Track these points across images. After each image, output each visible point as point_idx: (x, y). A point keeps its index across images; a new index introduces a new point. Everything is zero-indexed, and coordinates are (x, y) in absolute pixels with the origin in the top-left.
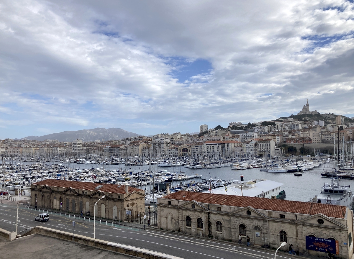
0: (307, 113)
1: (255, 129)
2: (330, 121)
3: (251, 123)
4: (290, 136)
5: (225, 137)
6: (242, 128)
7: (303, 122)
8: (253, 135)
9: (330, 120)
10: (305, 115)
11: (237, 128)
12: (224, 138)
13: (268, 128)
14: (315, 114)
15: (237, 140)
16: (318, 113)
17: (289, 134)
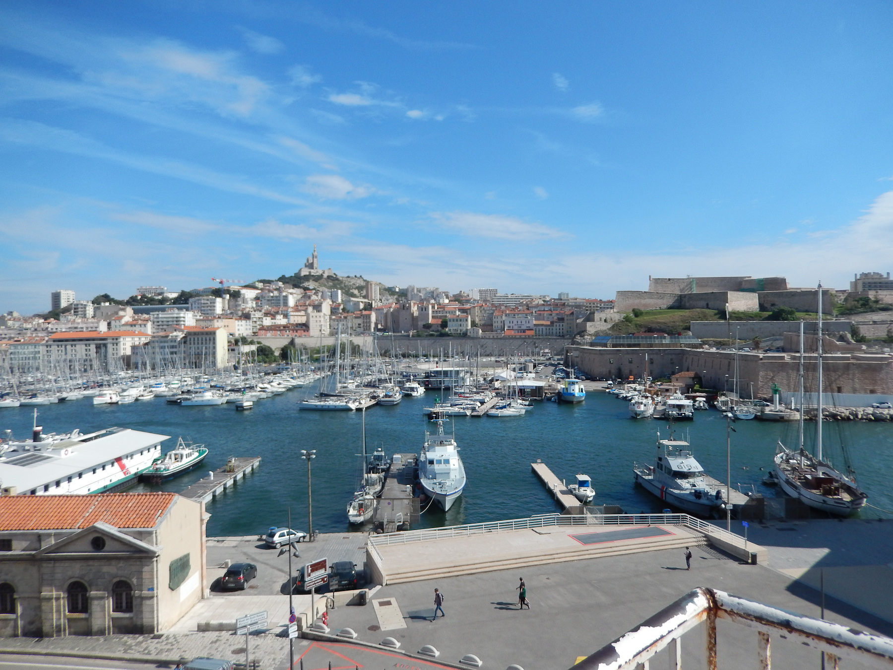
0: (313, 272)
1: (193, 304)
2: (356, 292)
3: (188, 289)
4: (268, 321)
5: (113, 323)
6: (162, 301)
7: (302, 291)
8: (184, 317)
9: (355, 289)
10: (307, 278)
11: (151, 301)
12: (109, 324)
13: (223, 303)
14: (329, 277)
15: (143, 329)
16: (335, 274)
17: (264, 316)
